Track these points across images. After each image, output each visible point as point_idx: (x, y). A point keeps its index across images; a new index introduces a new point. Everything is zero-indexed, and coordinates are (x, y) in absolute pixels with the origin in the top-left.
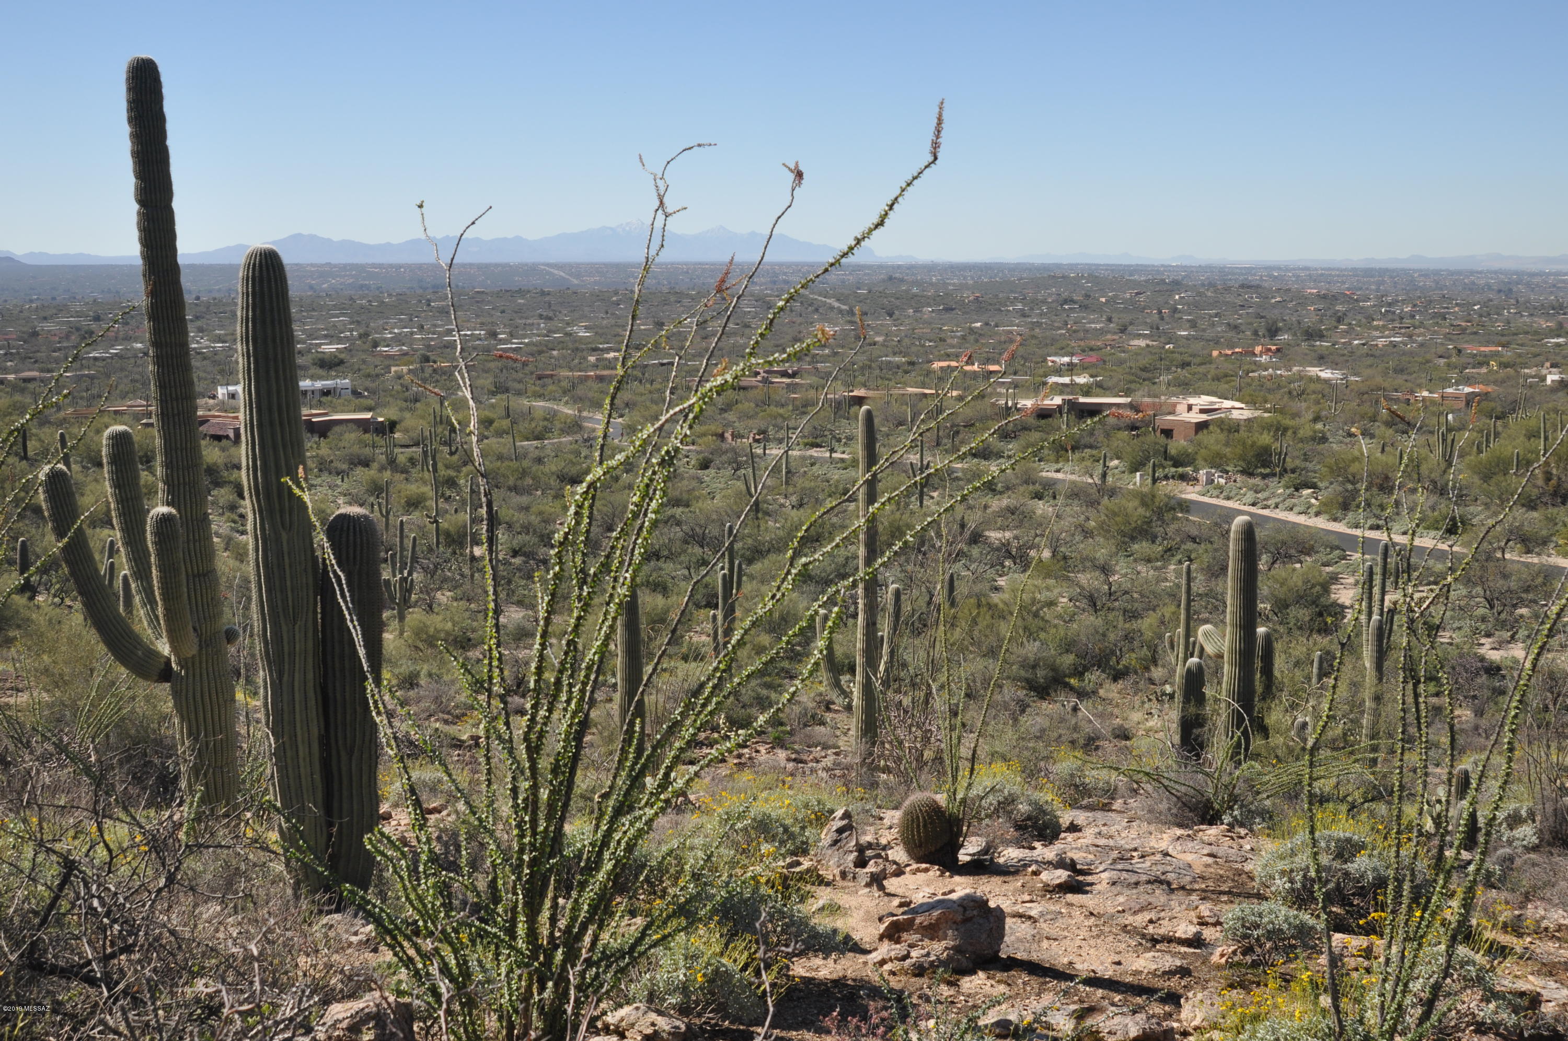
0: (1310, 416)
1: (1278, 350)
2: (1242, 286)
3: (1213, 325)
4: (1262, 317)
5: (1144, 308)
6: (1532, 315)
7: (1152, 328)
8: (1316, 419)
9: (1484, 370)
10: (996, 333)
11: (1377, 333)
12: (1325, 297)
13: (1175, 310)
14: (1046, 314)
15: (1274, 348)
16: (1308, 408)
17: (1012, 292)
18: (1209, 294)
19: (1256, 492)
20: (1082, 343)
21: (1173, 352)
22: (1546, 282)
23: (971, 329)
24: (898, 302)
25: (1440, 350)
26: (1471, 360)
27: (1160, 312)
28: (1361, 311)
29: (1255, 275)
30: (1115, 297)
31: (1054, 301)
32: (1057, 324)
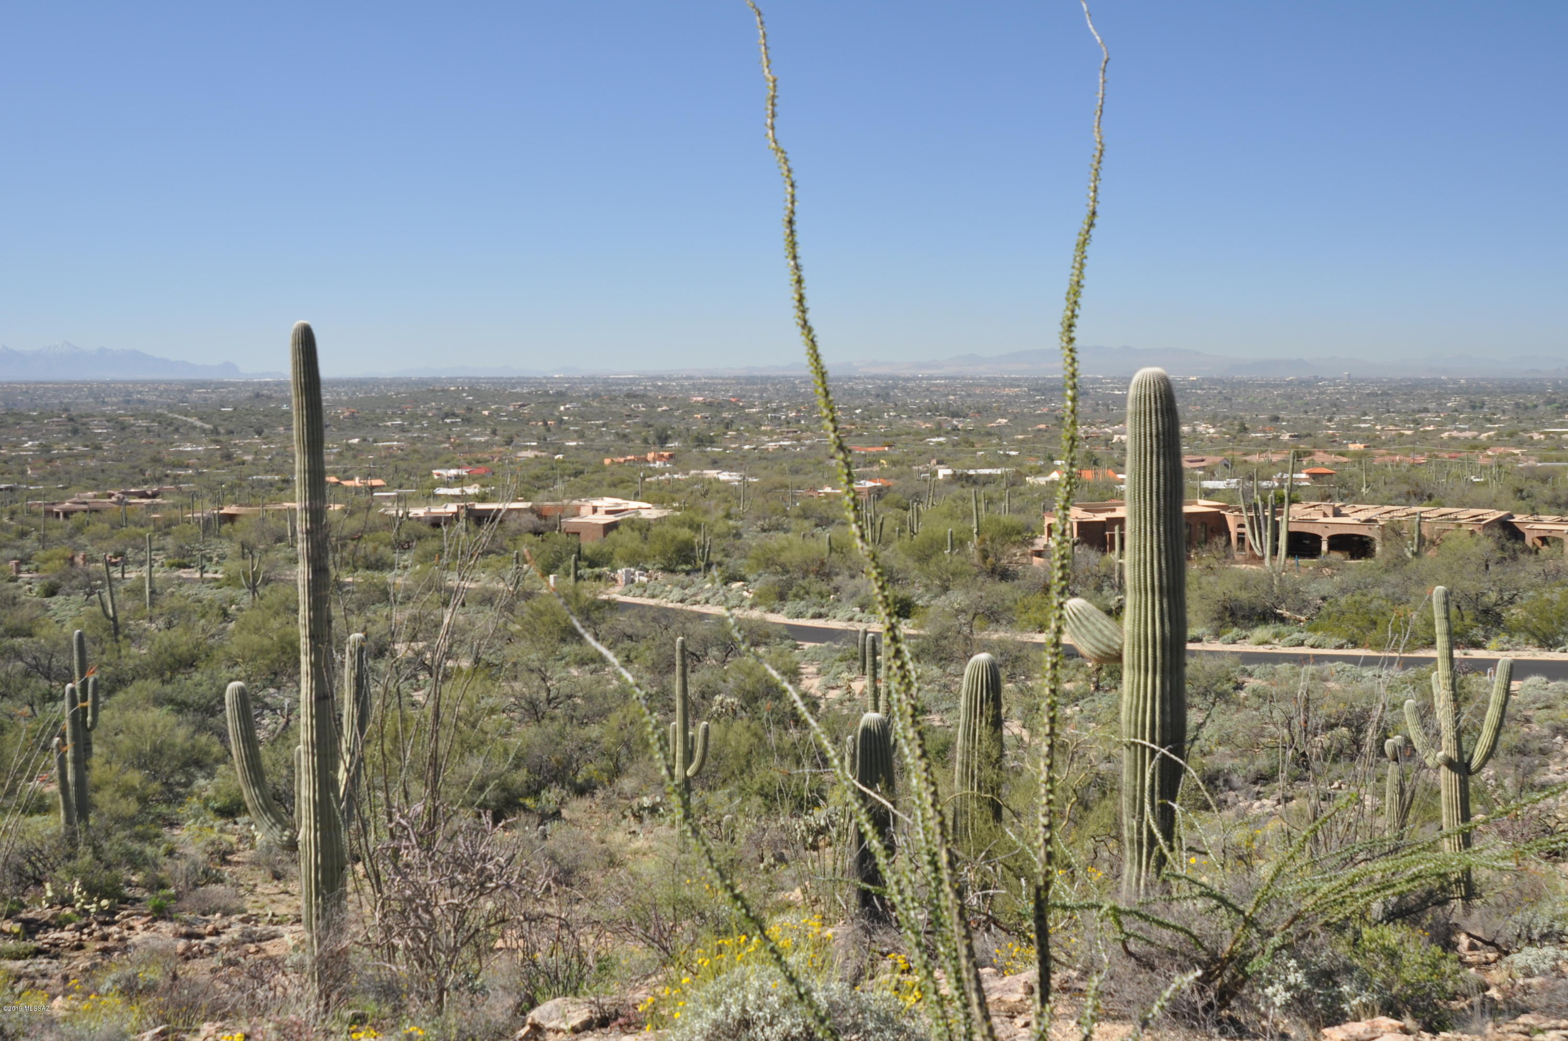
0: (721, 513)
1: (671, 456)
2: (627, 396)
3: (601, 435)
4: (650, 426)
5: (529, 421)
6: (910, 417)
7: (539, 439)
8: (728, 516)
9: (876, 468)
10: (376, 448)
11: (766, 438)
12: (710, 405)
13: (561, 421)
14: (426, 428)
15: (666, 454)
16: (717, 505)
17: (389, 407)
18: (595, 404)
19: (683, 588)
20: (468, 456)
21: (563, 462)
22: (920, 387)
24: (266, 420)
26: (862, 460)
27: (545, 424)
28: (748, 417)
29: (639, 385)
30: (498, 410)
31: (434, 415)
32: (439, 439)
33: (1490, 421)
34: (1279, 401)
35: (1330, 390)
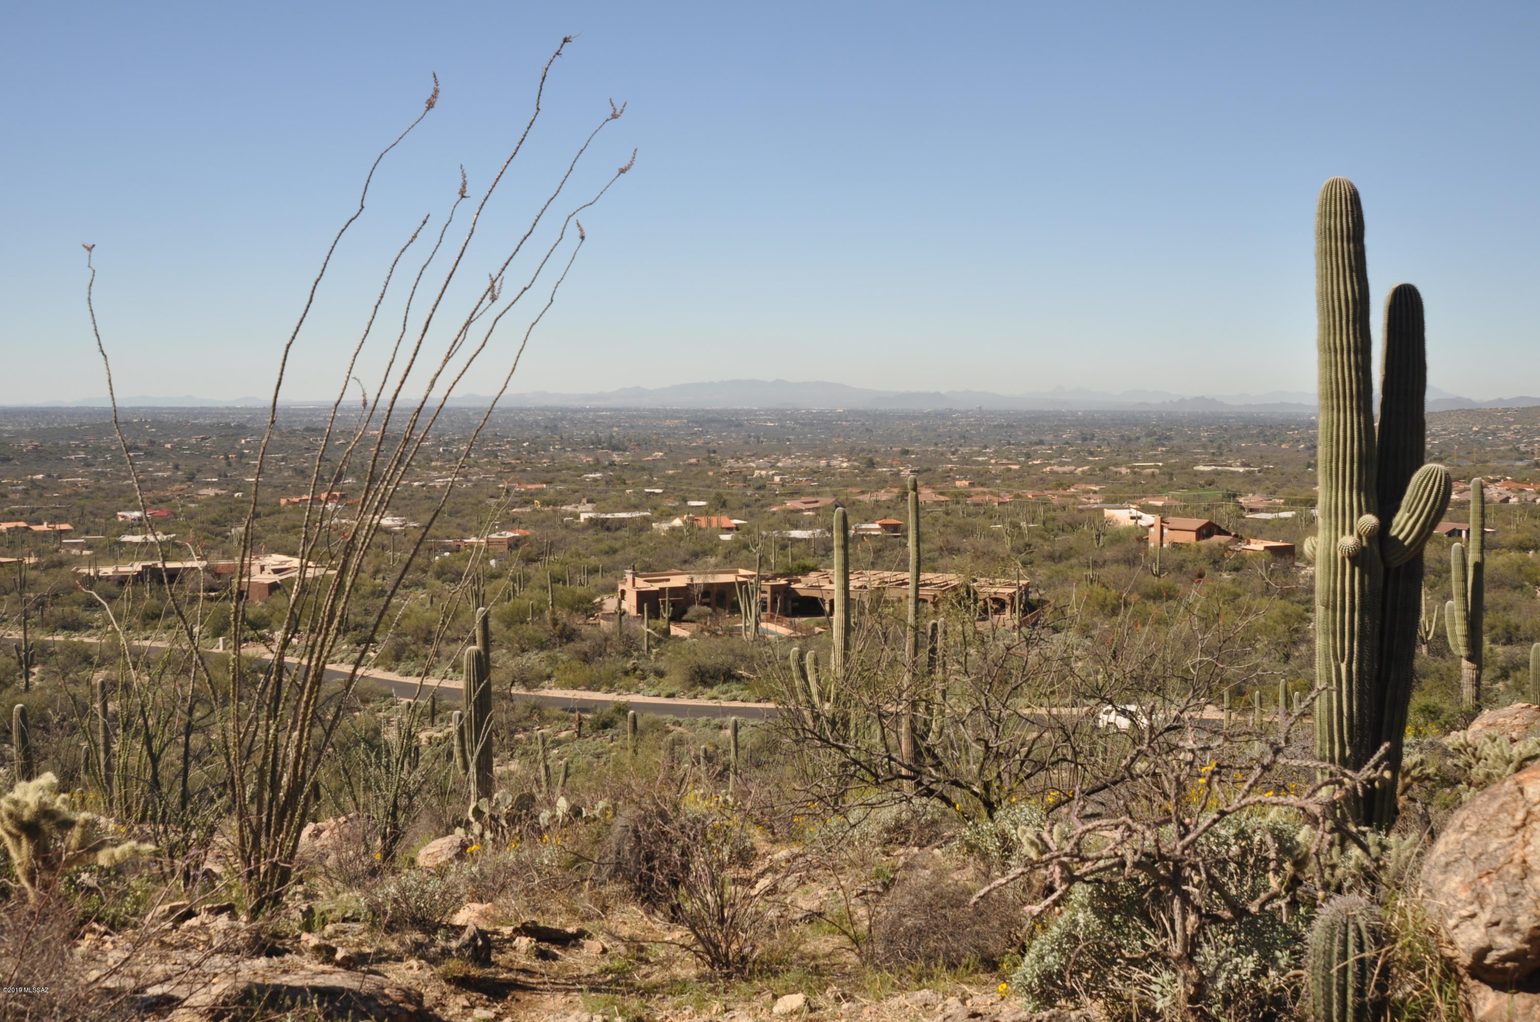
1: (342, 496)
2: (307, 429)
3: (280, 470)
4: (327, 460)
5: (211, 454)
6: (574, 450)
7: (220, 475)
8: (377, 573)
9: (529, 509)
10: (61, 486)
11: (435, 474)
13: (241, 456)
14: (110, 462)
15: (338, 494)
16: (369, 562)
17: (72, 438)
18: (275, 438)
20: (150, 495)
21: (242, 502)
22: (587, 418)
23: (32, 481)
25: (492, 491)
26: (519, 499)
27: (227, 458)
29: (319, 416)
30: (181, 443)
31: (118, 449)
32: (123, 474)
33: (1091, 454)
34: (914, 433)
35: (963, 422)
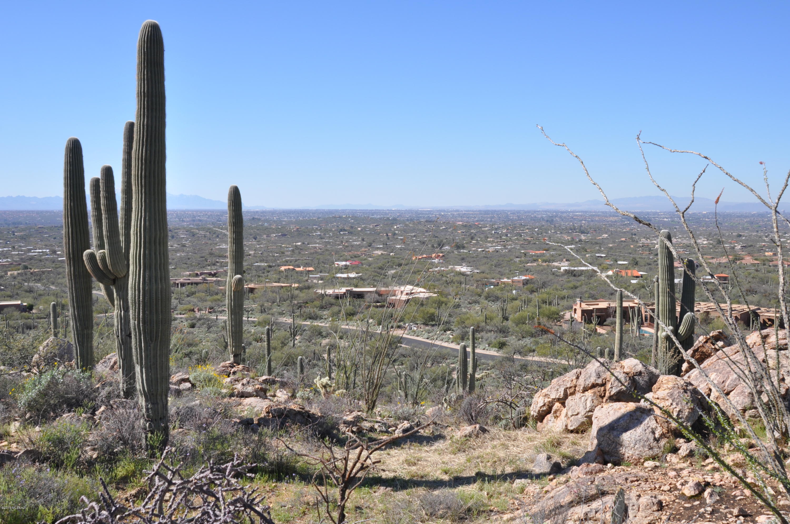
1: (443, 256)
2: (427, 221)
3: (413, 242)
4: (436, 237)
5: (380, 233)
6: (561, 233)
7: (384, 244)
10: (309, 248)
11: (489, 245)
12: (466, 226)
13: (394, 234)
14: (332, 237)
15: (441, 255)
17: (314, 225)
18: (411, 225)
20: (350, 253)
21: (394, 258)
22: (569, 216)
23: (296, 246)
24: (258, 232)
25: (517, 254)
26: (531, 259)
27: (387, 235)
28: (483, 232)
29: (433, 214)
30: (365, 227)
31: (335, 230)
32: (337, 243)
34: (745, 226)
